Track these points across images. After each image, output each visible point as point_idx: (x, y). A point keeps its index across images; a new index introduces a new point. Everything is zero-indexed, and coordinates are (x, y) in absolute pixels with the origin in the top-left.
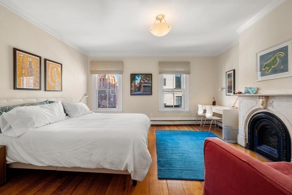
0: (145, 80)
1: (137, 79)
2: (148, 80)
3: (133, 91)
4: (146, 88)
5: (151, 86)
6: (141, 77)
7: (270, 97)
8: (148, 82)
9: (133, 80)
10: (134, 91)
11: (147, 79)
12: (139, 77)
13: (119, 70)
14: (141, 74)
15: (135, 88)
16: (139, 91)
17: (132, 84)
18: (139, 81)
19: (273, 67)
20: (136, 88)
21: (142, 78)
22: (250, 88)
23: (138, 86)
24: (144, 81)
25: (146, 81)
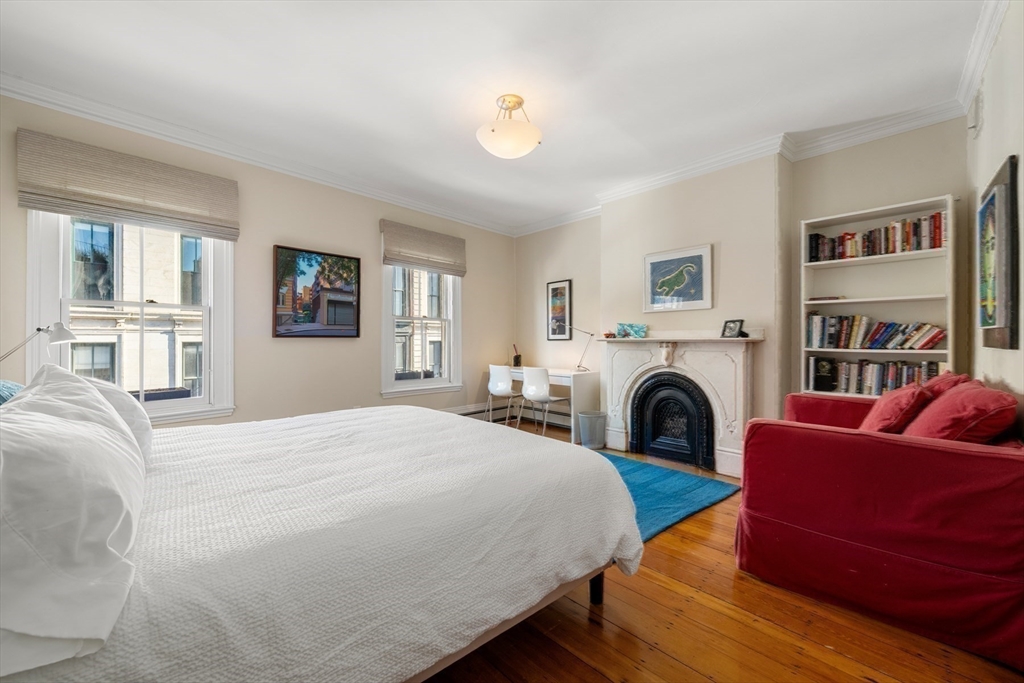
0: (336, 280)
1: (303, 273)
2: (346, 279)
3: (284, 319)
4: (339, 310)
5: (355, 303)
6: (320, 264)
7: (679, 345)
8: (347, 289)
9: (288, 274)
10: (290, 321)
11: (341, 277)
12: (311, 266)
13: (220, 220)
14: (319, 254)
15: (294, 309)
16: (313, 320)
17: (284, 290)
18: (313, 280)
19: (677, 288)
20: (300, 308)
21: (323, 268)
22: (631, 326)
23: (307, 299)
24: (330, 284)
25: (339, 284)
